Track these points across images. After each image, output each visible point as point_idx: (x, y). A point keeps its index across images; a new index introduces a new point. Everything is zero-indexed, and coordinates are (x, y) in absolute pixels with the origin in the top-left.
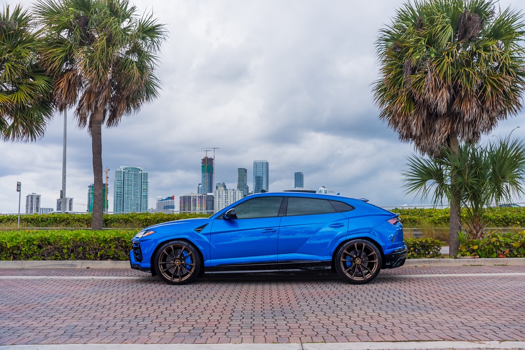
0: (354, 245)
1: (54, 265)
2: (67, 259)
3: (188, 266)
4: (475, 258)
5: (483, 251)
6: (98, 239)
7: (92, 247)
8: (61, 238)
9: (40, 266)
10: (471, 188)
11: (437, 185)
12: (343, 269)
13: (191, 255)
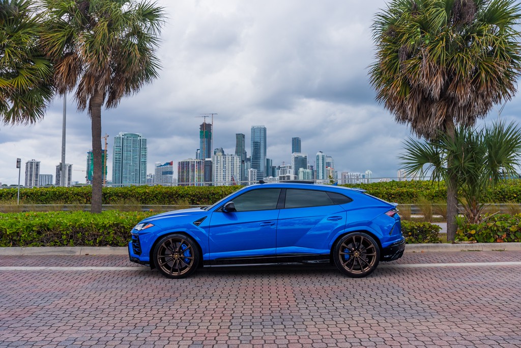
0: (352, 238)
1: (52, 251)
2: (67, 245)
3: (187, 260)
4: (472, 243)
5: (480, 236)
6: (97, 225)
7: (91, 232)
8: (60, 224)
9: (39, 253)
10: (468, 172)
11: (433, 168)
12: (342, 262)
13: (190, 248)
